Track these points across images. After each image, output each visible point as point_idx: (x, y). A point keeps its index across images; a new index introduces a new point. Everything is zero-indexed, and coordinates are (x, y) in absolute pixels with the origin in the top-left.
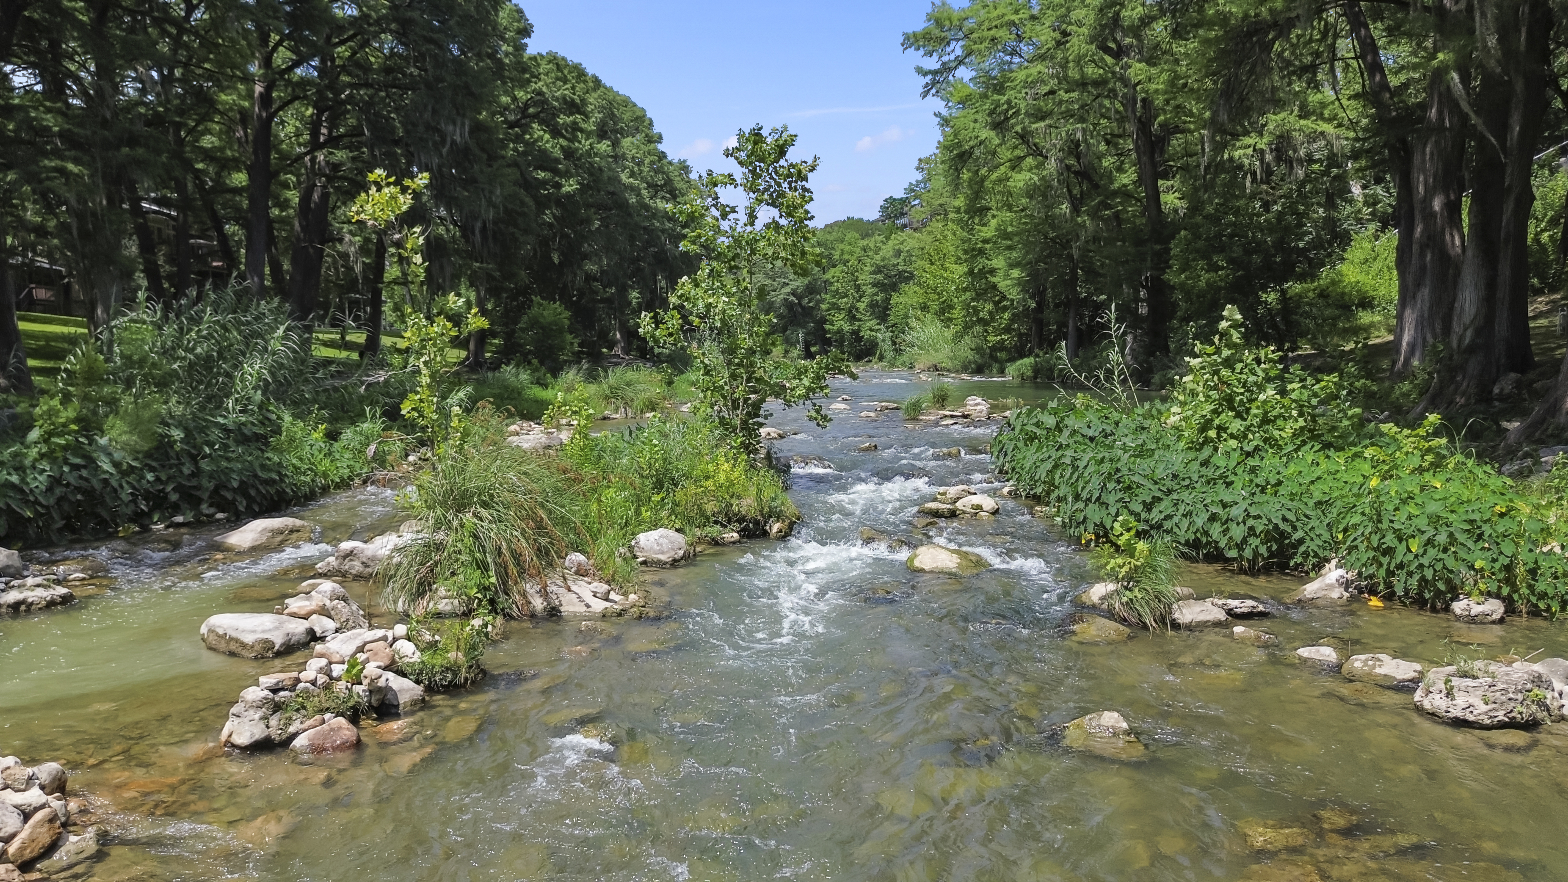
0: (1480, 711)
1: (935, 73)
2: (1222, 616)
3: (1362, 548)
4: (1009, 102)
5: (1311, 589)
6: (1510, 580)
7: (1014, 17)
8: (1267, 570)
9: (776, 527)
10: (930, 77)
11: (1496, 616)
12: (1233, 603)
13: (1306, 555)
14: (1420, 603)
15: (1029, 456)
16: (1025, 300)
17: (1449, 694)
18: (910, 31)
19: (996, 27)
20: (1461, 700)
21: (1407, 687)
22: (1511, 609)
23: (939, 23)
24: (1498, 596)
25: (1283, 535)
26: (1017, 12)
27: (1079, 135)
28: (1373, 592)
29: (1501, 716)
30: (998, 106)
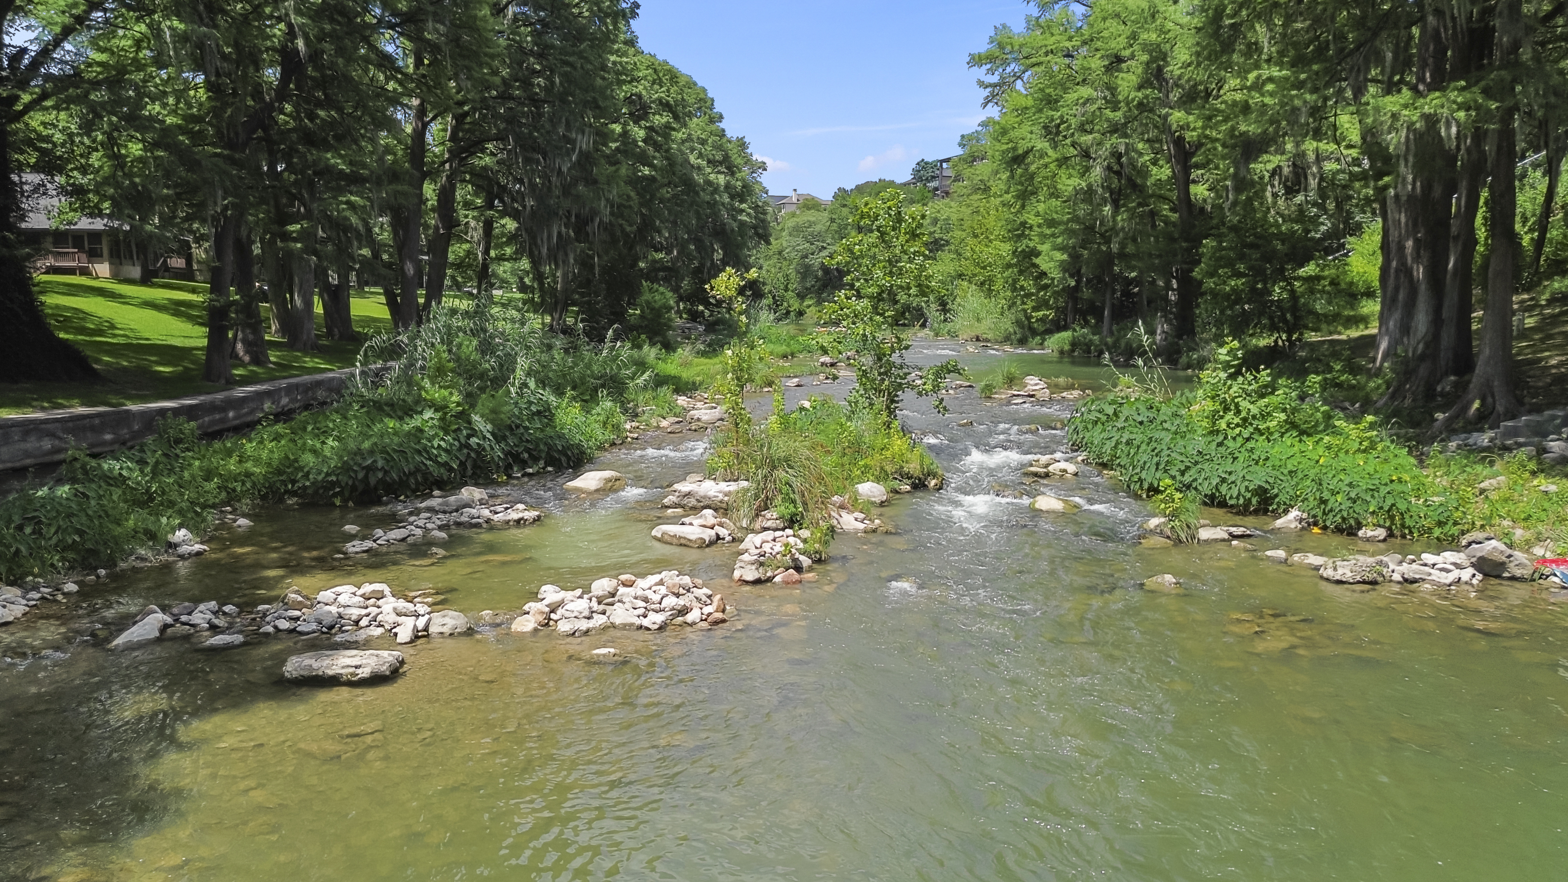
0: (1348, 575)
1: (994, 86)
2: (1226, 536)
3: (1311, 499)
4: (1062, 117)
5: (1279, 523)
6: (1392, 518)
7: (1068, 44)
8: (1256, 512)
9: (933, 483)
10: (989, 90)
11: (1381, 538)
12: (1232, 529)
13: (1279, 504)
14: (1339, 530)
15: (1096, 435)
16: (1064, 278)
17: (1335, 569)
18: (975, 51)
19: (1052, 52)
20: (1340, 571)
21: (1317, 568)
22: (1391, 535)
23: (1001, 46)
24: (1383, 527)
25: (1265, 491)
26: (1070, 39)
27: (1122, 149)
28: (1315, 524)
29: (1358, 578)
30: (1052, 120)
